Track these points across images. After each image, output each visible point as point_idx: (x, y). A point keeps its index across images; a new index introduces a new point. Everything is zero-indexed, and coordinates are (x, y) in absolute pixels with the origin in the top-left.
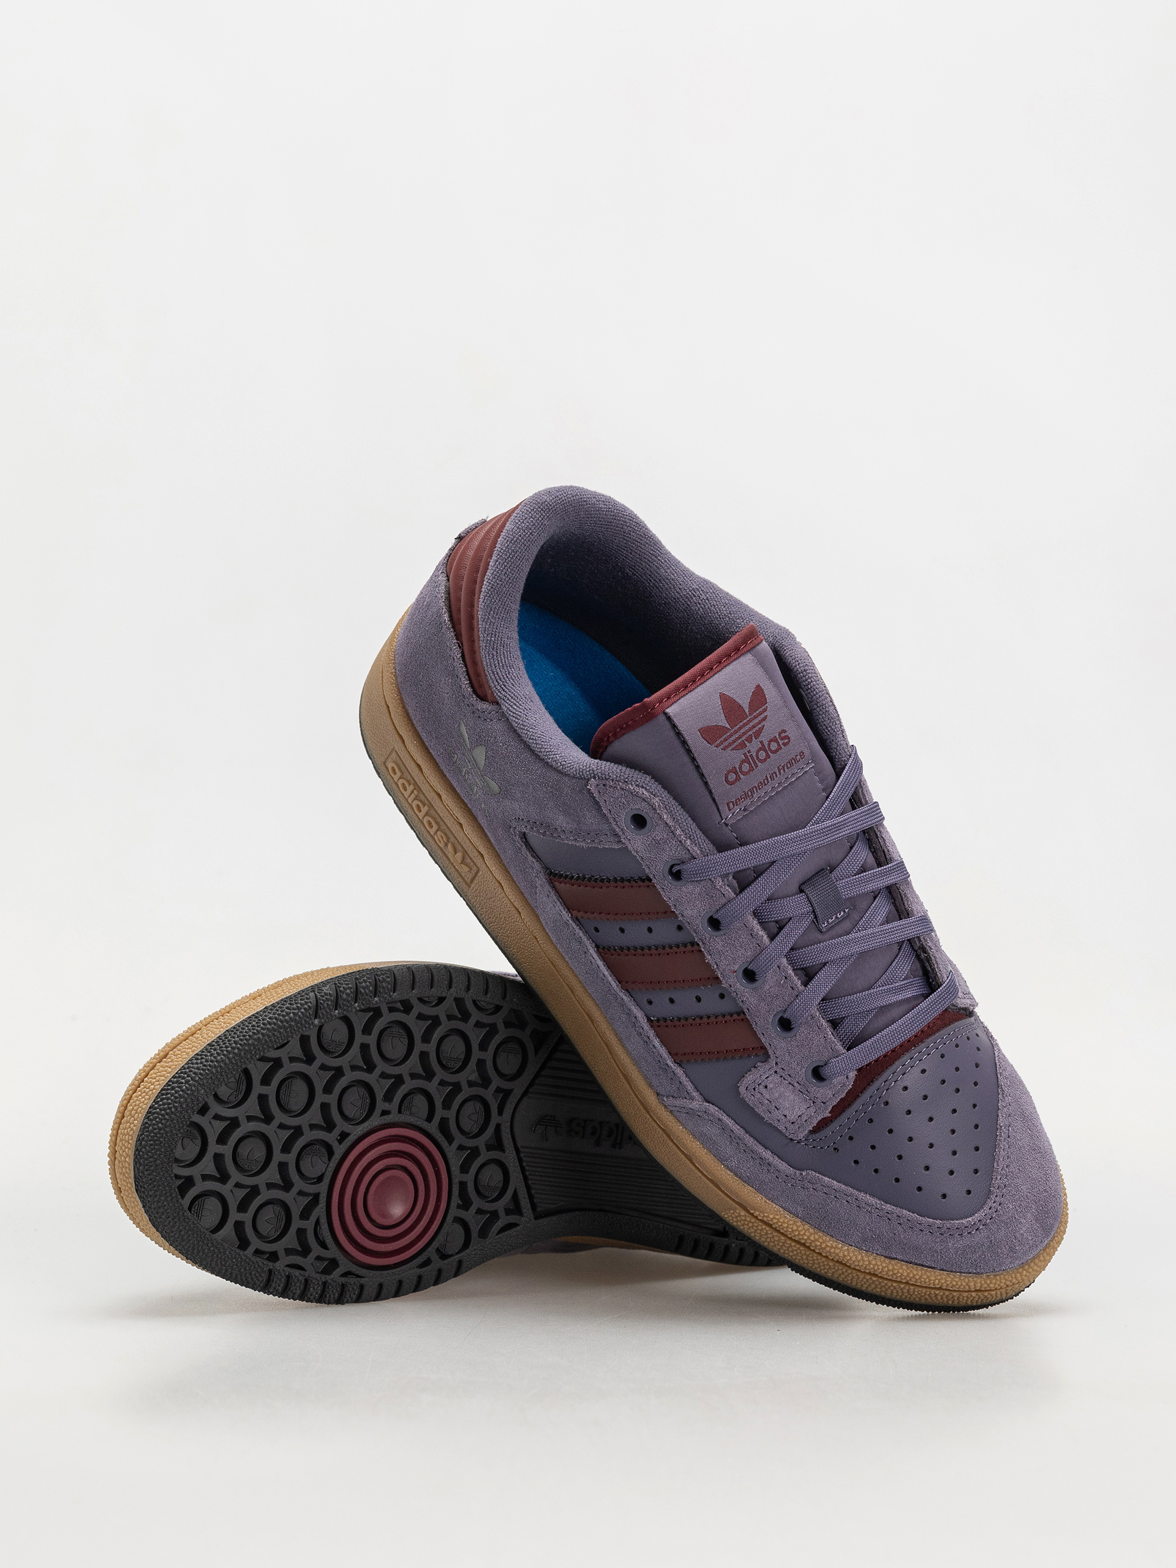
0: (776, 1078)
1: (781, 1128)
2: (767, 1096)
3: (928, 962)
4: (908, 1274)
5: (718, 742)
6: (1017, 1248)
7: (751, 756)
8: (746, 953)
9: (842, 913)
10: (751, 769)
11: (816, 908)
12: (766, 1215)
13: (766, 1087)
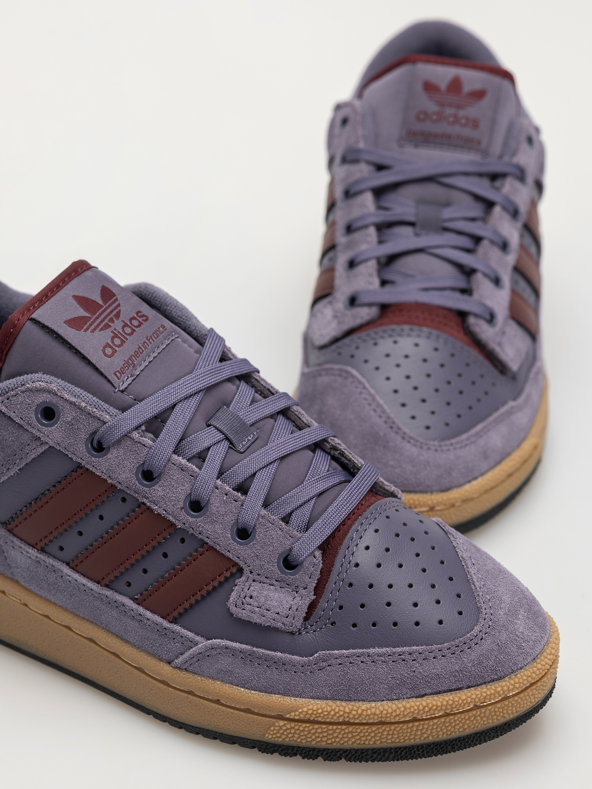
0: (256, 586)
1: (279, 625)
2: (256, 604)
3: (343, 456)
4: (442, 702)
5: (85, 327)
6: (523, 645)
7: (118, 332)
8: (184, 488)
9: (252, 436)
10: (123, 342)
11: (227, 433)
12: (300, 711)
13: (251, 597)
